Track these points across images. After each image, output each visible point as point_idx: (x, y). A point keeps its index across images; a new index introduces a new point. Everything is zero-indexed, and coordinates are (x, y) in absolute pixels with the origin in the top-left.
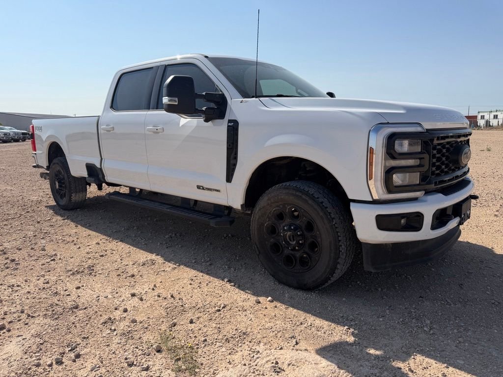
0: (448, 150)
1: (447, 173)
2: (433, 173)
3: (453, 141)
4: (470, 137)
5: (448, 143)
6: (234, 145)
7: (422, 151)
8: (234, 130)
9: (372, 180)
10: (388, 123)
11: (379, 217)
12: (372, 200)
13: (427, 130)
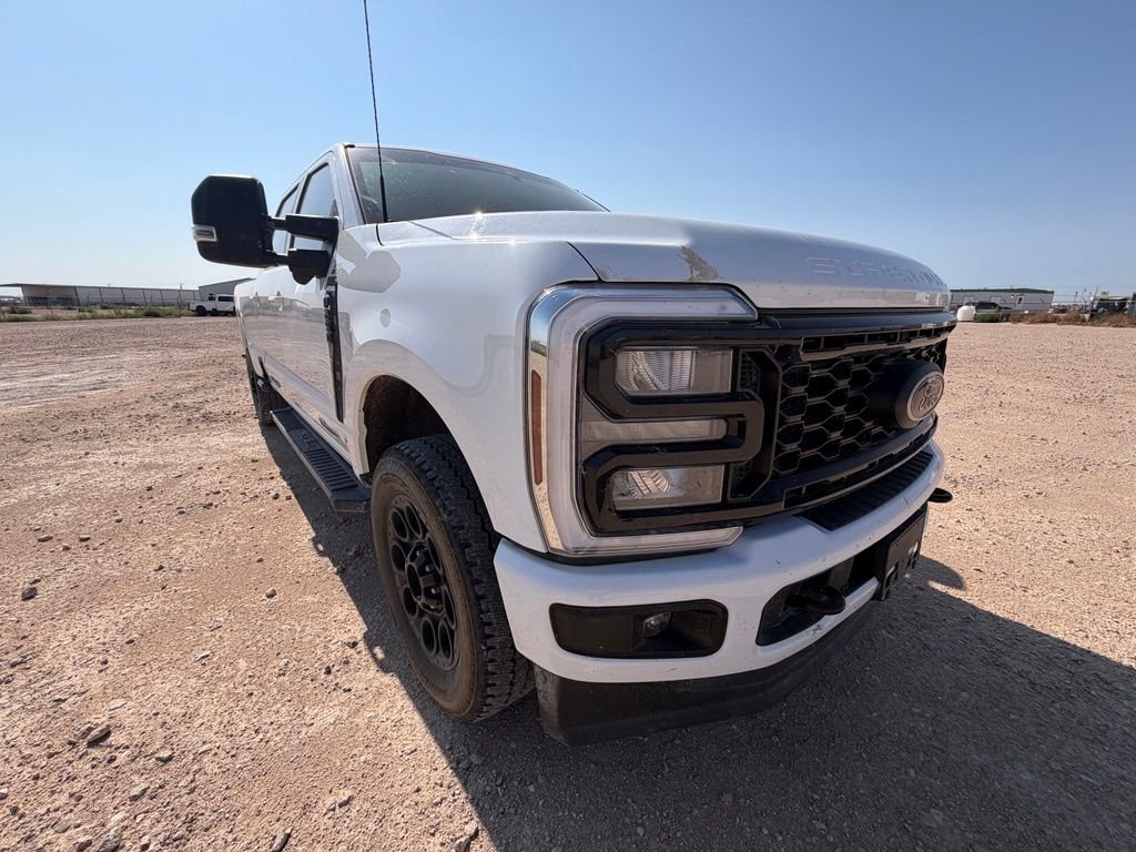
0: (858, 380)
1: (850, 453)
2: (788, 461)
3: (880, 351)
4: (951, 337)
5: (858, 358)
6: (334, 338)
7: (739, 389)
8: (331, 301)
9: (544, 485)
10: (600, 283)
11: (561, 615)
12: (544, 551)
13: (764, 314)
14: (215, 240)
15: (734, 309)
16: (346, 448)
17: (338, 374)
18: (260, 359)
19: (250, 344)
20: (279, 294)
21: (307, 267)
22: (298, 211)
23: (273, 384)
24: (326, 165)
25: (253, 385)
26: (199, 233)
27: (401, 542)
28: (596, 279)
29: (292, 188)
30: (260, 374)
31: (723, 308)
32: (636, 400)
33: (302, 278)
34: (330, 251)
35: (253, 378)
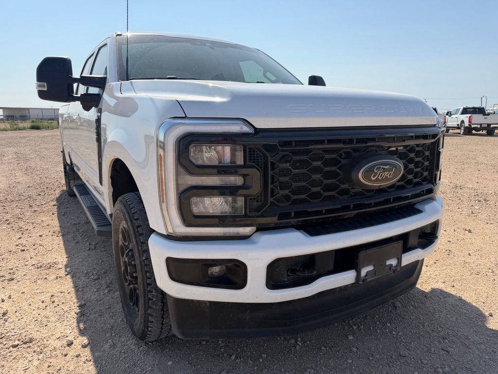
0: (334, 162)
6: (99, 140)
7: (248, 163)
8: (98, 121)
9: (165, 203)
10: (185, 118)
11: (170, 262)
12: (166, 234)
13: (257, 131)
14: (46, 89)
15: (246, 129)
16: (104, 201)
17: (100, 158)
18: (69, 152)
19: (65, 144)
20: (78, 114)
21: (89, 102)
22: (91, 74)
23: (75, 168)
24: (106, 44)
25: (65, 168)
26: (39, 86)
27: (124, 245)
28: (185, 116)
29: (90, 55)
30: (69, 162)
31: (242, 128)
32: (199, 167)
33: (87, 108)
34: (101, 94)
35: (65, 165)
